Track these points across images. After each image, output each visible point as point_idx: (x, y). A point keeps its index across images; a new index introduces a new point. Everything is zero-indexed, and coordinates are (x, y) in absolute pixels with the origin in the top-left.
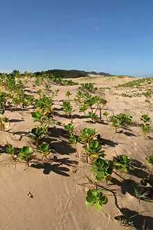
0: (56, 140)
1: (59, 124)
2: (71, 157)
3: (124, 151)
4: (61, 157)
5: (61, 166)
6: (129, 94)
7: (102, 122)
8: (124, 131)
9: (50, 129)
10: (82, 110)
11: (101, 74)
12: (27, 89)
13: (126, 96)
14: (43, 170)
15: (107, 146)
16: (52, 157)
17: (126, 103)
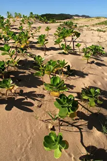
0: (25, 73)
1: (31, 56)
2: (38, 90)
3: (94, 81)
4: (27, 90)
5: (26, 100)
6: (103, 30)
7: (75, 54)
8: (96, 61)
9: (20, 62)
10: (56, 43)
11: (83, 16)
12: (14, 27)
13: (100, 31)
14: (5, 105)
15: (77, 77)
16: (18, 91)
17: (100, 37)
